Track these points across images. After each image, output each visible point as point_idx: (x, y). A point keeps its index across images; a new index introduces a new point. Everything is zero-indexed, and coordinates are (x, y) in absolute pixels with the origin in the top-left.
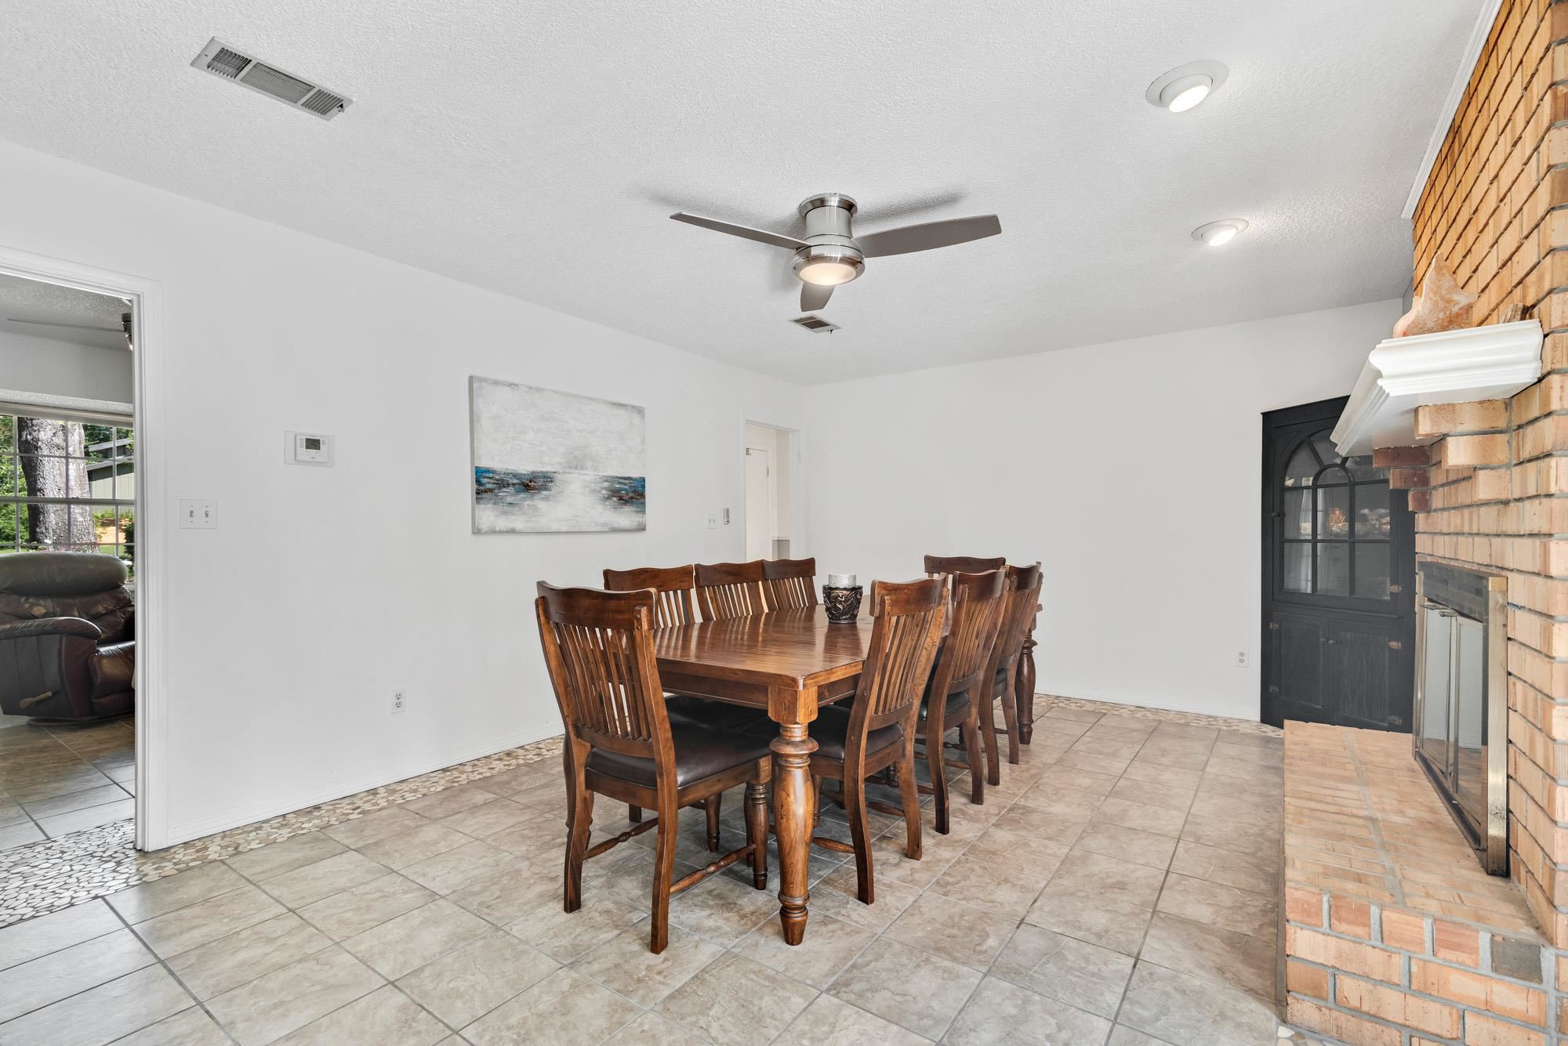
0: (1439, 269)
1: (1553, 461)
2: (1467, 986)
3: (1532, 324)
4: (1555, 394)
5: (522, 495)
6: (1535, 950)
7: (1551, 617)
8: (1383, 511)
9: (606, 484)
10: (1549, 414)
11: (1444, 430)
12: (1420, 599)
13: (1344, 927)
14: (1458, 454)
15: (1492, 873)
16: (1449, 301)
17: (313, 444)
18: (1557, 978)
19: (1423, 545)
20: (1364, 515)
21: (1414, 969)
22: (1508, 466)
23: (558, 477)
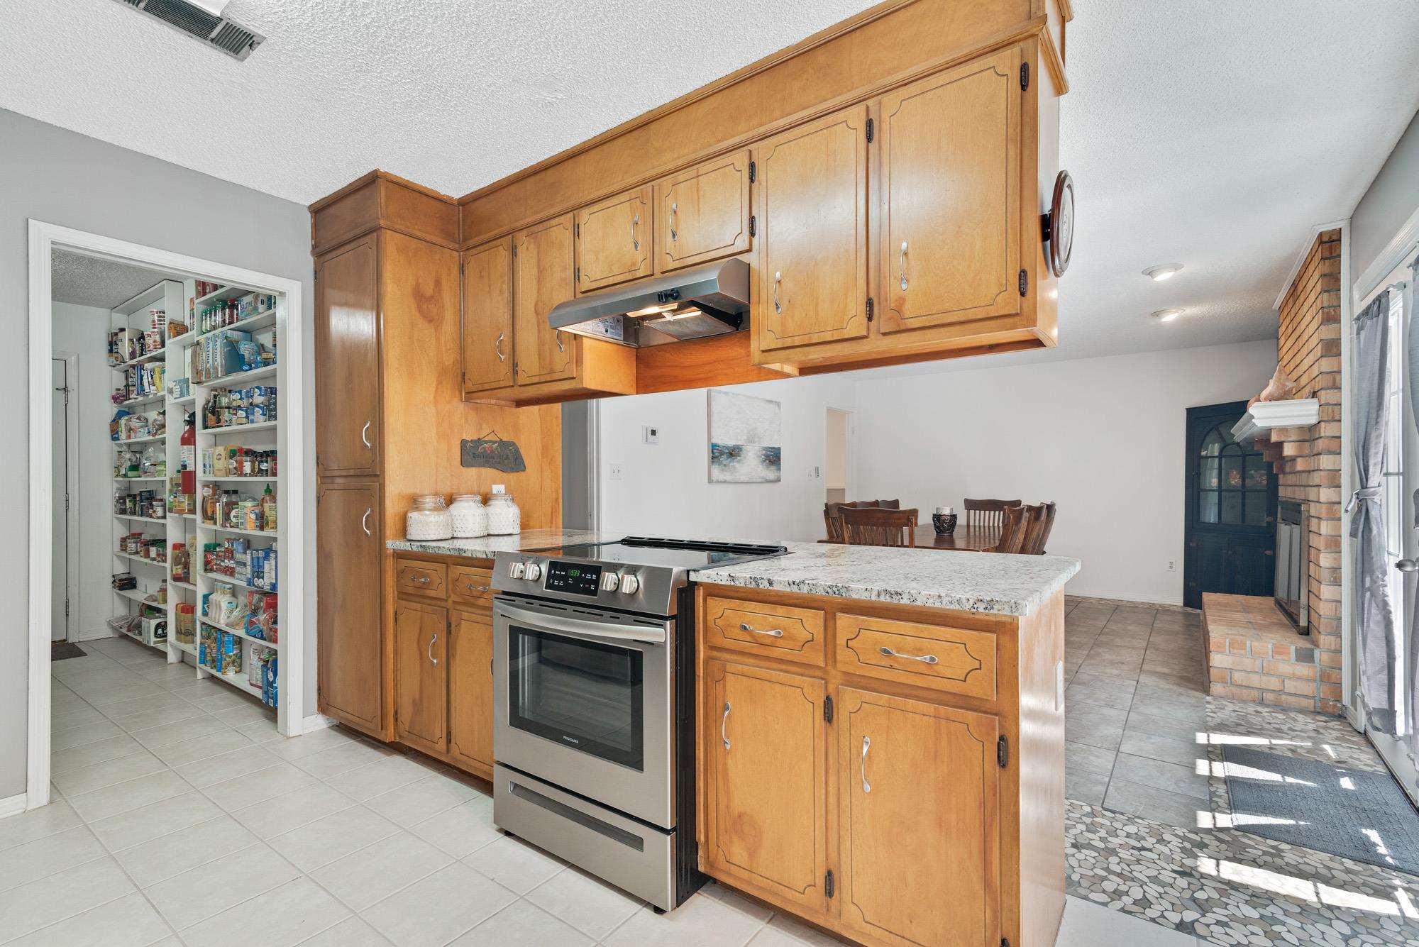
0: (1280, 371)
1: (1321, 456)
2: (1285, 668)
3: (1315, 400)
4: (1322, 430)
5: (729, 460)
6: (1312, 650)
7: (1320, 518)
8: (1263, 472)
9: (764, 452)
10: (1321, 437)
11: (1283, 440)
12: (1279, 520)
13: (1235, 651)
14: (1289, 450)
15: (1301, 634)
16: (1284, 385)
17: (654, 433)
18: (1320, 660)
19: (1282, 492)
20: (1251, 474)
21: (1264, 665)
22: (1310, 456)
23: (744, 448)
